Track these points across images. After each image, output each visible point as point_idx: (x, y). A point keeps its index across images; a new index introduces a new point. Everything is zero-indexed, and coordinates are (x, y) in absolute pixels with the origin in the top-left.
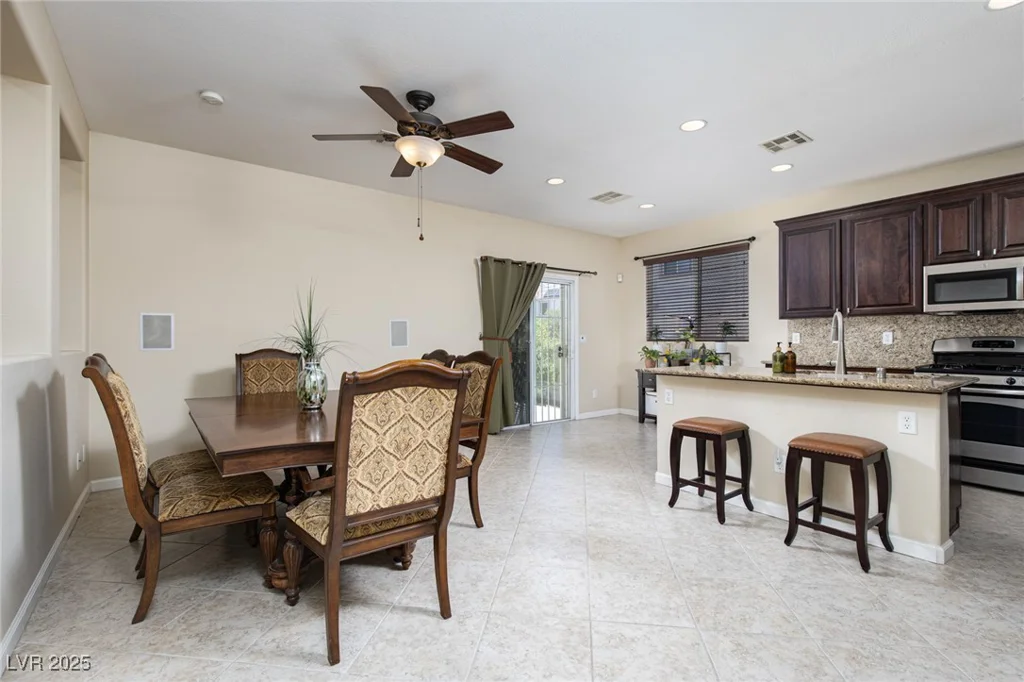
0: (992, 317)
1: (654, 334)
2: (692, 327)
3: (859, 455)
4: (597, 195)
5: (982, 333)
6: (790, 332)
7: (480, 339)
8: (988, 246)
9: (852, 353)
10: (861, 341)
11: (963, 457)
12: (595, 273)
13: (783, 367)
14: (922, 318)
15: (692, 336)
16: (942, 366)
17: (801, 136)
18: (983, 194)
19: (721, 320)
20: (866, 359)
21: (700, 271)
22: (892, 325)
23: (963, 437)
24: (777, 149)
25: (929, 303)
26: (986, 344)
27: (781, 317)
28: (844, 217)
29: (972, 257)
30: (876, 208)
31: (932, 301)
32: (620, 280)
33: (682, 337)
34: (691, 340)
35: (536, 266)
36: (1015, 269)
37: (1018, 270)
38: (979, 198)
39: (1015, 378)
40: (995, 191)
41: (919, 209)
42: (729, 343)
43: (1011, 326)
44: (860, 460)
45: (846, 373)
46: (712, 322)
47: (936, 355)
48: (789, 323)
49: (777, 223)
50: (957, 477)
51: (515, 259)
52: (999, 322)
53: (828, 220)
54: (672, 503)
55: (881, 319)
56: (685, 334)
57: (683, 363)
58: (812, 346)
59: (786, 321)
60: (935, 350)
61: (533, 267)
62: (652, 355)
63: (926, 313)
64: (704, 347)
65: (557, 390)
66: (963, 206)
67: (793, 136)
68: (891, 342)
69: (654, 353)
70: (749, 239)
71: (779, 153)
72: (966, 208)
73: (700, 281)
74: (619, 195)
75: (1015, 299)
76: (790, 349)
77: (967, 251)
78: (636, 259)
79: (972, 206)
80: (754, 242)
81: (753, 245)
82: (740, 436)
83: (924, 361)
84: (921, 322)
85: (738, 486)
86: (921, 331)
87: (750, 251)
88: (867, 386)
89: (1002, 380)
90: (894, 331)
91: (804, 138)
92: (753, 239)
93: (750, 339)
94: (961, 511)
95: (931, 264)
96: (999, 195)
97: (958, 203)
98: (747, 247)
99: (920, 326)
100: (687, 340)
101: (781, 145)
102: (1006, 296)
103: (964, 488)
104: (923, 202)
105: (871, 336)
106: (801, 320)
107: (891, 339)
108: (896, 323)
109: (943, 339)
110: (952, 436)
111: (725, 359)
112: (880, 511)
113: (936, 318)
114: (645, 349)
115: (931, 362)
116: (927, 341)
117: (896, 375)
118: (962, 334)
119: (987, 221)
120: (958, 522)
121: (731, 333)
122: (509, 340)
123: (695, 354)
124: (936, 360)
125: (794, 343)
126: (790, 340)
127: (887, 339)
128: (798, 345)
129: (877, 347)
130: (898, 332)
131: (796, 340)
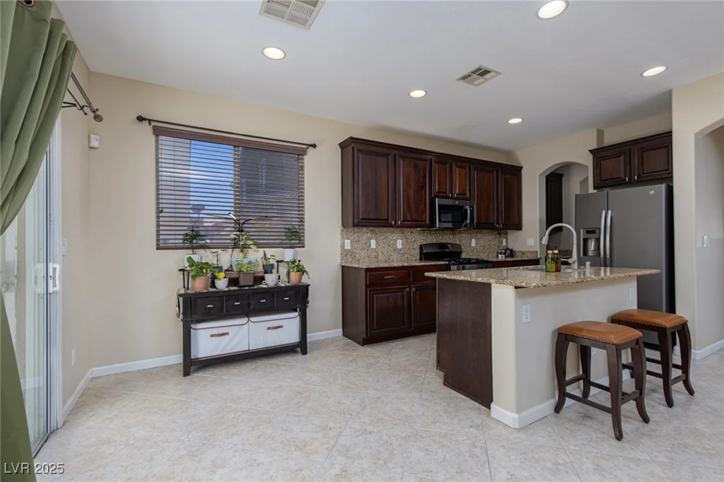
0: (437, 232)
5: (434, 241)
6: (343, 239)
8: (453, 193)
9: (382, 255)
10: (386, 245)
20: (389, 259)
25: (439, 222)
29: (449, 197)
30: (411, 152)
38: (449, 163)
48: (342, 231)
53: (385, 150)
58: (359, 251)
68: (401, 247)
70: (311, 145)
72: (444, 167)
77: (446, 193)
78: (140, 119)
79: (447, 166)
83: (415, 259)
84: (414, 232)
86: (414, 239)
90: (402, 239)
92: (314, 146)
93: (306, 245)
95: (435, 197)
98: (304, 152)
99: (414, 235)
104: (431, 157)
105: (392, 242)
107: (401, 244)
108: (403, 233)
116: (416, 245)
118: (428, 241)
125: (346, 248)
126: (343, 246)
127: (399, 244)
128: (349, 251)
129: (394, 250)
130: (404, 239)
131: (348, 245)
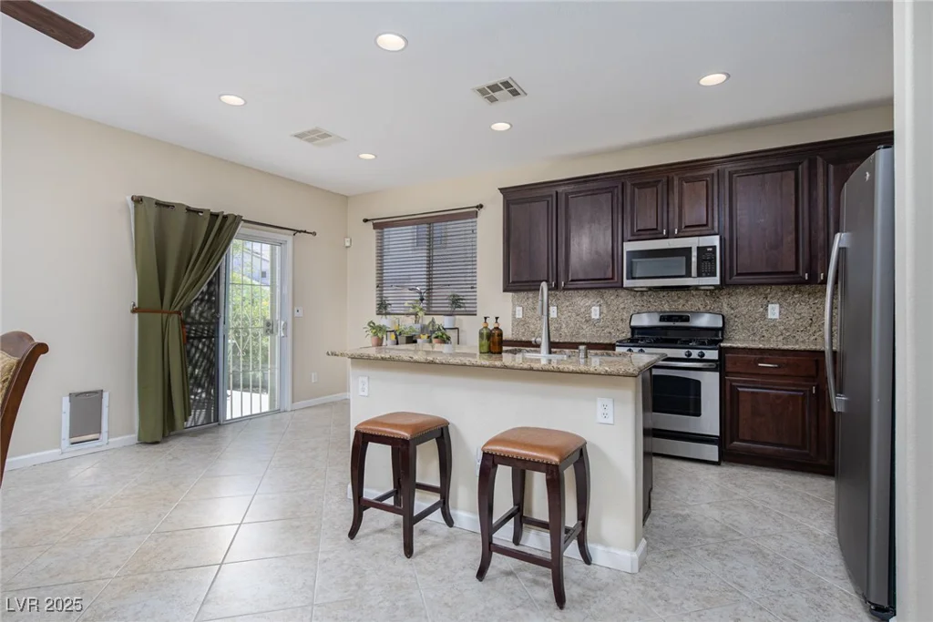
0: (673, 293)
1: (382, 308)
2: (422, 300)
3: (555, 459)
4: (299, 131)
5: (666, 308)
6: (514, 306)
7: (134, 311)
8: (671, 228)
9: (567, 327)
10: (574, 315)
11: (654, 429)
12: (314, 234)
13: (489, 347)
14: (623, 293)
15: (421, 309)
16: (637, 340)
17: (515, 87)
18: (668, 177)
19: (449, 292)
20: (578, 333)
21: (430, 239)
22: (599, 299)
23: (655, 410)
24: (493, 100)
25: (628, 279)
26: (669, 318)
27: (505, 290)
28: (560, 189)
29: (660, 236)
30: (585, 182)
31: (631, 277)
32: (348, 244)
33: (411, 310)
34: (421, 314)
35: (225, 217)
36: (691, 248)
37: (693, 250)
38: (665, 180)
39: (691, 351)
40: (677, 175)
41: (620, 187)
42: (457, 317)
43: (687, 301)
44: (556, 466)
45: (550, 352)
46: (442, 295)
47: (634, 329)
48: (513, 297)
49: (502, 190)
50: (649, 450)
51: (193, 205)
52: (679, 298)
53: (546, 191)
54: (352, 534)
55: (591, 293)
56: (414, 307)
57: (411, 340)
58: (533, 320)
59: (510, 294)
60: (632, 324)
61: (220, 218)
62: (378, 330)
63: (627, 289)
64: (433, 321)
65: (272, 374)
66: (653, 186)
67: (507, 84)
68: (598, 317)
69: (380, 328)
70: (477, 207)
71: (495, 105)
72: (655, 189)
73: (430, 249)
74: (326, 135)
75: (690, 276)
76: (496, 325)
77: (656, 229)
78: (366, 221)
79: (660, 185)
80: (482, 210)
81: (482, 213)
82: (439, 435)
83: (624, 335)
84: (622, 297)
85: (436, 498)
86: (622, 306)
87: (478, 219)
88: (566, 370)
89: (681, 353)
90: (600, 305)
91: (519, 91)
92: (481, 206)
93: (478, 313)
94: (652, 495)
95: (629, 241)
96: (679, 179)
97: (648, 183)
98: (476, 215)
99: (621, 301)
100: (416, 314)
101: (497, 95)
102: (684, 273)
103: (654, 459)
104: (623, 180)
105: (583, 310)
106: (523, 294)
107: (598, 313)
108: (602, 297)
109: (638, 313)
110: (645, 409)
111: (452, 334)
112: (578, 520)
113: (633, 293)
114: (372, 325)
115: (629, 335)
116: (626, 316)
117: (598, 352)
118: (652, 308)
119: (671, 201)
120: (649, 507)
121: (460, 307)
122: (178, 313)
123: (424, 329)
124: (633, 334)
125: (517, 317)
126: (514, 315)
127: (595, 313)
128: (520, 320)
129: (587, 321)
130: (604, 307)
131: (519, 315)
